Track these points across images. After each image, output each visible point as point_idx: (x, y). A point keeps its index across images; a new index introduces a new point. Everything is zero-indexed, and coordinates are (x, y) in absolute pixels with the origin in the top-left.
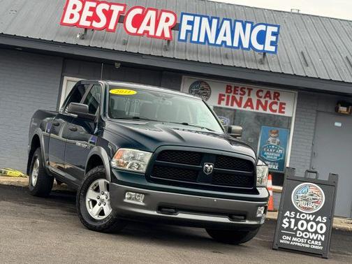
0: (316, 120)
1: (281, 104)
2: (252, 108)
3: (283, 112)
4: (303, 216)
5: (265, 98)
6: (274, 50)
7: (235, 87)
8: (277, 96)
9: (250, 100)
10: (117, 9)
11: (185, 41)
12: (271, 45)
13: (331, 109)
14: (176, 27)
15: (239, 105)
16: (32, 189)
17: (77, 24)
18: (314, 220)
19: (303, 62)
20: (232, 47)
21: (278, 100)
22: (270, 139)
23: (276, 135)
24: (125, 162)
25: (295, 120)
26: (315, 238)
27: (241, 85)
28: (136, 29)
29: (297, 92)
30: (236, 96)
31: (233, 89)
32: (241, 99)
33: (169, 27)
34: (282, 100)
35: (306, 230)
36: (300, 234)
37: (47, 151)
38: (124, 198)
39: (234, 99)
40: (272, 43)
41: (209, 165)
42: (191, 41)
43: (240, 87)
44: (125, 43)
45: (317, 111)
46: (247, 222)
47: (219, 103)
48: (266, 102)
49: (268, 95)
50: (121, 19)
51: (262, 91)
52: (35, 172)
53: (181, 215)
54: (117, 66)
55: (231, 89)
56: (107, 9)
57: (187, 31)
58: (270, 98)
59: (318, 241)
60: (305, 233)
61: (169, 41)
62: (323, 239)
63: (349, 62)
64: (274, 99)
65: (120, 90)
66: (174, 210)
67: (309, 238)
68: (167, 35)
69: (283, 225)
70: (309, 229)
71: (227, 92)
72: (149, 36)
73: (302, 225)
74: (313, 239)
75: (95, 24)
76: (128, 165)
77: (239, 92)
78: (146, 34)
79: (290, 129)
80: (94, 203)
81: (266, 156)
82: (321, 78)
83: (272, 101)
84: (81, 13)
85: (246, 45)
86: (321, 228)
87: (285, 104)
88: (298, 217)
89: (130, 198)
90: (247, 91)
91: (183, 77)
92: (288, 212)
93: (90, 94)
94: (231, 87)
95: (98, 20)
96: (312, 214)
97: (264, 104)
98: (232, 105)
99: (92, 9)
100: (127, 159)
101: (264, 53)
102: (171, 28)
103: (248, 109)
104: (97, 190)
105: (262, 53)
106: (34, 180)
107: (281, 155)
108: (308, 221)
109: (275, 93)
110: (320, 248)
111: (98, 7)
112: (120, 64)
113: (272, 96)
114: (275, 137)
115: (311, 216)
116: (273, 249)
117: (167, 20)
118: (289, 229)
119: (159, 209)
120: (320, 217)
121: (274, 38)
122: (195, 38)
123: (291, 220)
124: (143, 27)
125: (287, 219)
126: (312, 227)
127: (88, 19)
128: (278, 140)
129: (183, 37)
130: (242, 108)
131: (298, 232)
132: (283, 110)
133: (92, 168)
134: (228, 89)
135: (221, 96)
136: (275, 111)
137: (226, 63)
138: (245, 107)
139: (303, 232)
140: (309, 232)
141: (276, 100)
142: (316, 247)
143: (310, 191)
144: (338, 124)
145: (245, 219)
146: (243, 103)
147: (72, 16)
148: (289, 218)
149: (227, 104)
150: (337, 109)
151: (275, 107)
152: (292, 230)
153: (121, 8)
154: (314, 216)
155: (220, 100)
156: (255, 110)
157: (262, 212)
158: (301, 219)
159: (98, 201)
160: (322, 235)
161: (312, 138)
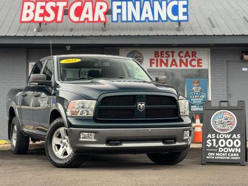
0: (227, 68)
1: (199, 60)
2: (177, 66)
3: (201, 66)
4: (222, 136)
5: (185, 57)
6: (186, 19)
7: (161, 52)
8: (194, 54)
9: (174, 60)
10: (61, 5)
11: (117, 21)
12: (184, 15)
13: (238, 59)
14: (109, 12)
15: (166, 65)
16: (13, 149)
17: (33, 21)
18: (231, 138)
19: (210, 25)
20: (154, 21)
21: (196, 57)
22: (194, 88)
23: (198, 84)
24: (77, 110)
25: (211, 71)
26: (233, 151)
27: (165, 50)
28: (78, 18)
29: (209, 49)
30: (163, 58)
31: (160, 54)
32: (167, 60)
33: (104, 13)
34: (198, 56)
35: (226, 146)
36: (221, 150)
37: (21, 118)
38: (80, 138)
39: (162, 61)
40: (184, 14)
41: (141, 104)
42: (122, 21)
43: (165, 52)
44: (71, 30)
45: (227, 61)
46: (177, 144)
47: (151, 66)
48: (187, 60)
49: (187, 54)
50: (66, 12)
51: (182, 52)
52: (15, 136)
53: (125, 145)
54: (68, 48)
55: (158, 54)
56: (54, 6)
57: (118, 14)
58: (190, 57)
59: (236, 153)
60: (225, 149)
61: (105, 24)
62: (239, 151)
63: (246, 20)
64: (192, 57)
65: (68, 60)
66: (119, 142)
67: (229, 152)
68: (103, 19)
69: (207, 145)
70: (228, 145)
71: (155, 57)
72: (89, 22)
73: (222, 143)
74: (232, 152)
75: (47, 19)
76: (79, 113)
77: (165, 55)
78: (86, 21)
79: (208, 78)
80: (59, 147)
81: (192, 101)
82: (226, 34)
83: (191, 58)
84: (34, 11)
85: (164, 18)
86: (237, 143)
87: (201, 60)
88: (218, 137)
89: (84, 138)
90: (171, 54)
91: (120, 49)
92: (210, 135)
93: (46, 67)
94: (158, 52)
95: (48, 15)
96: (229, 133)
97: (185, 62)
98: (161, 66)
99: (43, 7)
100: (78, 108)
101: (179, 22)
102: (106, 13)
103: (174, 67)
104: (59, 136)
105: (178, 23)
106: (14, 142)
107: (204, 99)
108: (226, 139)
109: (192, 52)
110: (238, 158)
111: (47, 5)
112: (70, 47)
113: (191, 55)
114: (198, 86)
115: (228, 135)
116: (202, 164)
117: (101, 7)
118: (212, 147)
119: (108, 142)
120: (235, 135)
121: (185, 10)
122: (124, 19)
123: (213, 140)
124: (84, 16)
125: (209, 140)
126: (230, 143)
127: (41, 15)
128: (200, 88)
129: (115, 19)
130: (169, 68)
131: (220, 148)
132: (200, 65)
133: (54, 120)
134: (156, 54)
135: (151, 60)
136: (194, 66)
137: (151, 33)
138: (171, 66)
139: (223, 148)
140: (228, 147)
141: (194, 58)
142: (235, 158)
143: (225, 116)
144: (245, 69)
145: (175, 142)
146: (169, 64)
147: (28, 15)
148: (211, 139)
149: (157, 66)
150: (242, 58)
151: (194, 63)
152: (215, 148)
153: (65, 4)
154: (230, 135)
155: (151, 63)
156: (179, 68)
157: (188, 135)
158: (220, 139)
159: (62, 145)
160: (238, 148)
161: (226, 83)
